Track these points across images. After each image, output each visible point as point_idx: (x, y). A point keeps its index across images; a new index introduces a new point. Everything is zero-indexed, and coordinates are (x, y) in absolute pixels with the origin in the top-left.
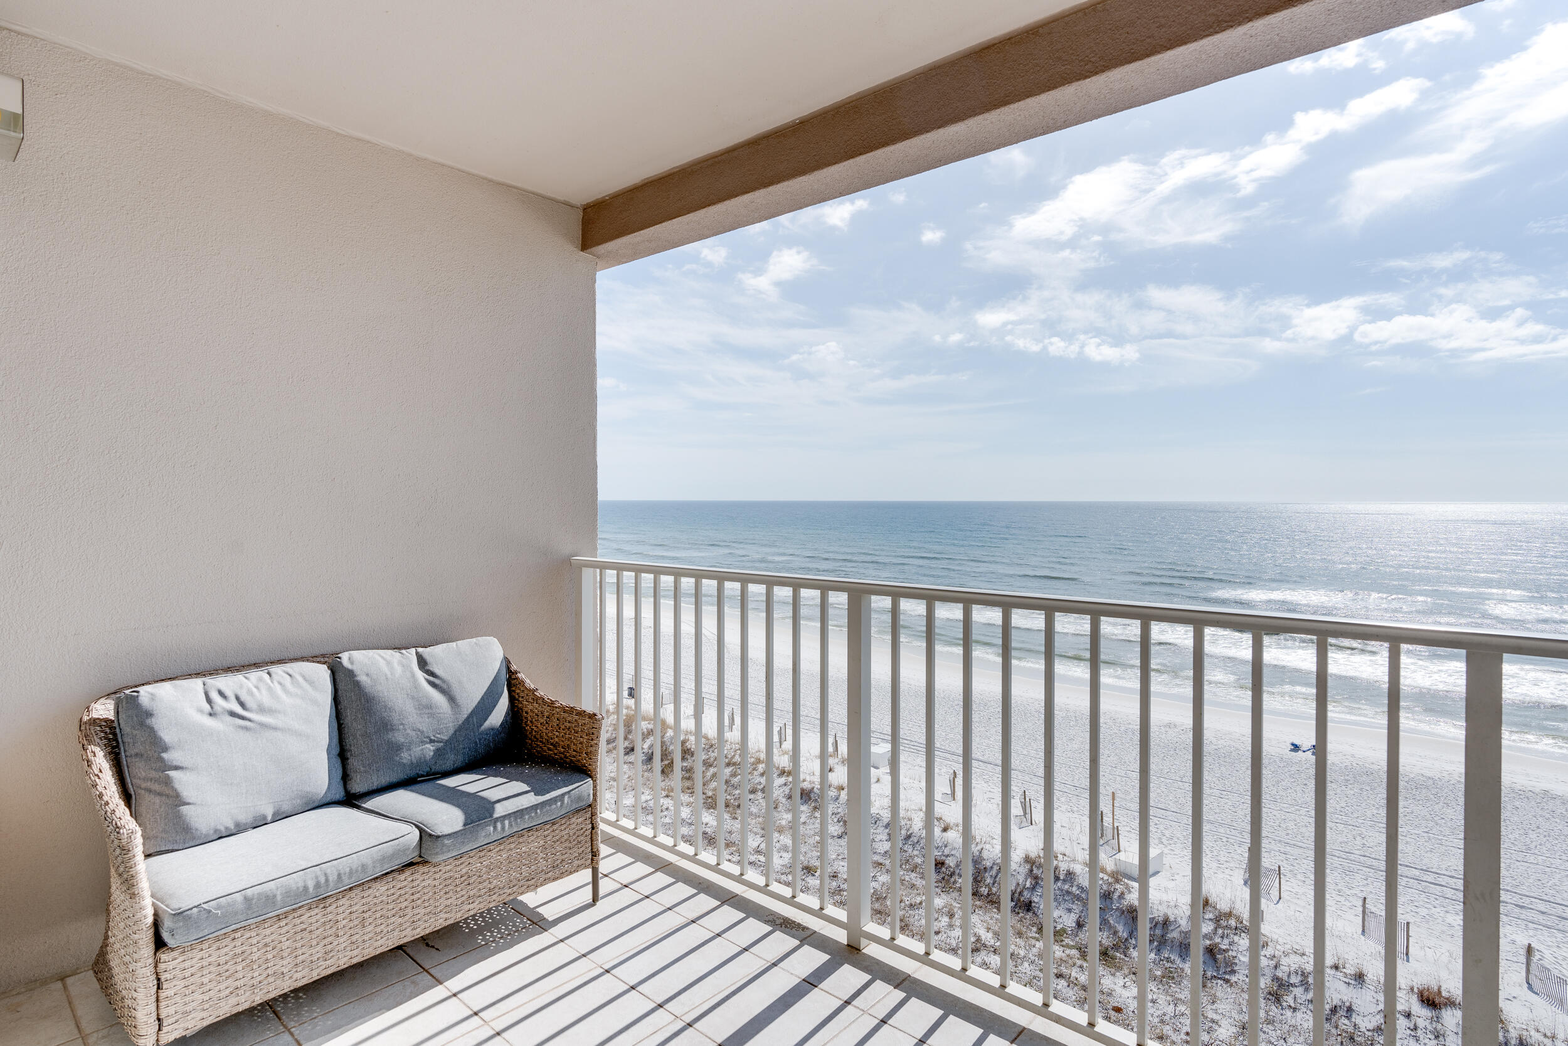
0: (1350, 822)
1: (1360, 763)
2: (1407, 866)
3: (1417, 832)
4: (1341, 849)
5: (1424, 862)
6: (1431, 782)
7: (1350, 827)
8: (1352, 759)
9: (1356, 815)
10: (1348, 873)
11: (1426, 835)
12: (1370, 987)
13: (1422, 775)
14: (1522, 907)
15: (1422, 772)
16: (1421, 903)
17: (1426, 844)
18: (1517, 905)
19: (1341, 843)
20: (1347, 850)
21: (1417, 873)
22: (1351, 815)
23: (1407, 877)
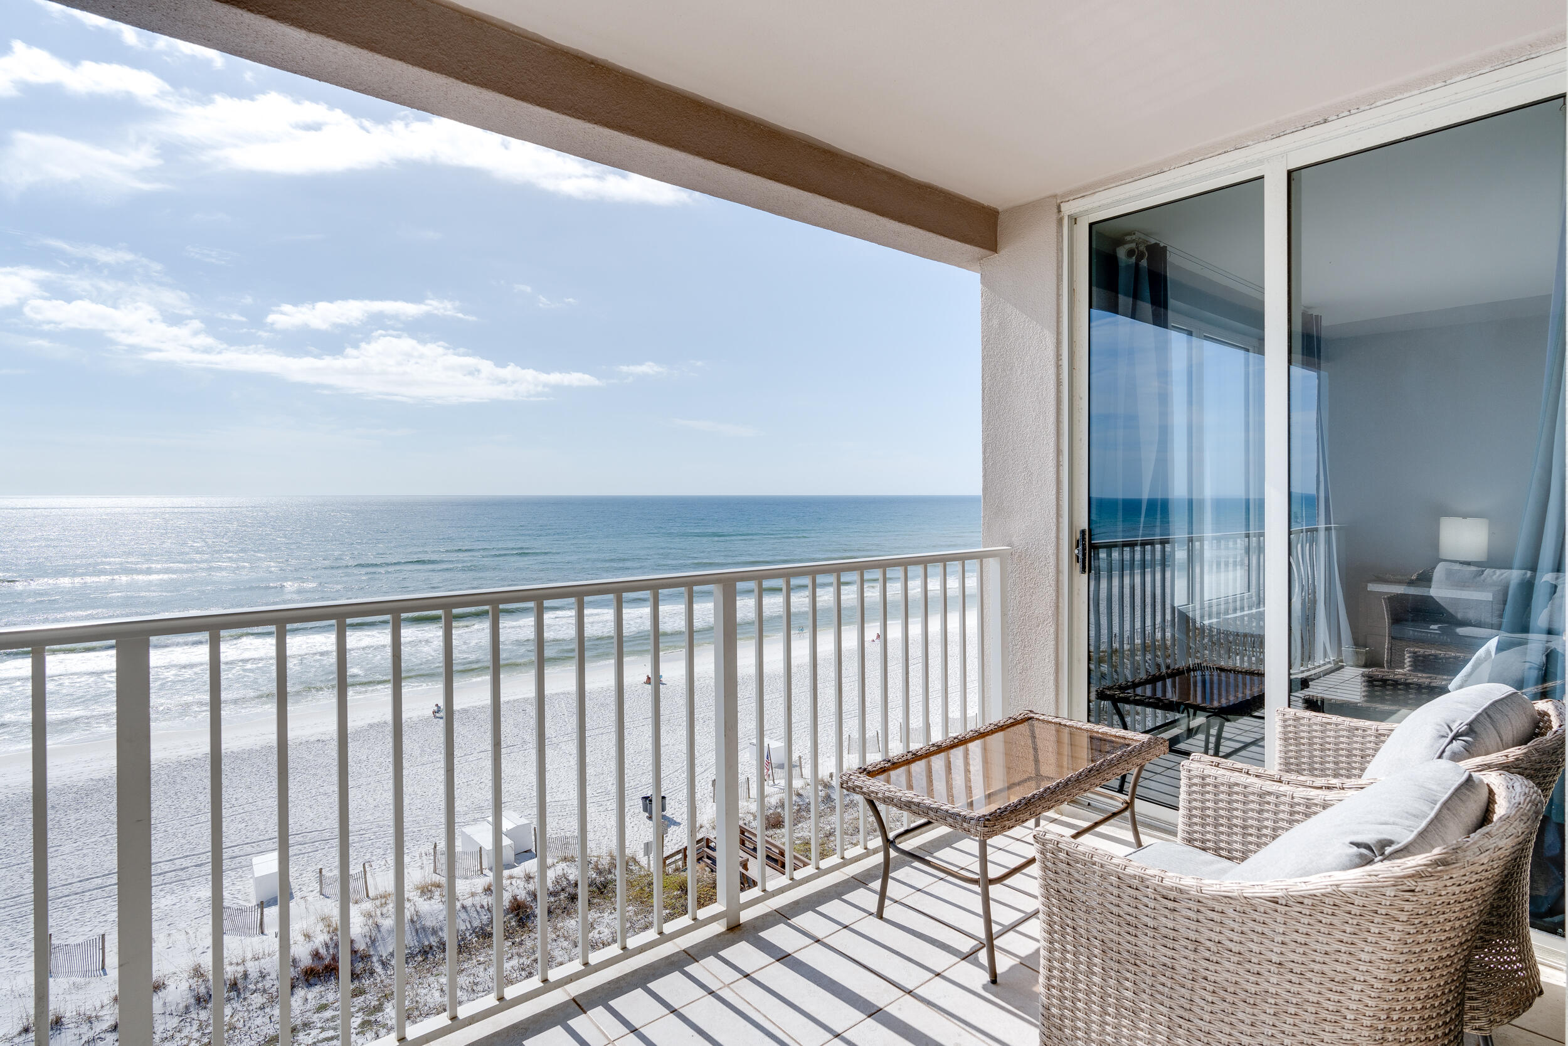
0: (14, 862)
1: (18, 792)
2: (88, 879)
3: (93, 840)
4: (6, 897)
5: (105, 867)
6: (102, 783)
7: (14, 868)
8: (6, 791)
9: (19, 851)
10: (19, 919)
11: (104, 838)
12: (70, 1026)
13: (92, 779)
14: (199, 865)
15: (91, 776)
16: (109, 909)
17: (104, 848)
18: (196, 866)
19: (5, 890)
20: (14, 895)
21: (99, 881)
22: (13, 854)
23: (89, 890)
